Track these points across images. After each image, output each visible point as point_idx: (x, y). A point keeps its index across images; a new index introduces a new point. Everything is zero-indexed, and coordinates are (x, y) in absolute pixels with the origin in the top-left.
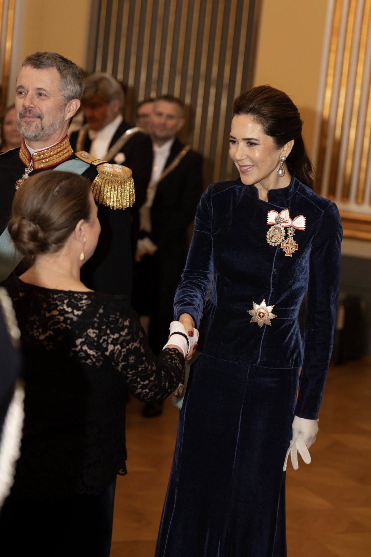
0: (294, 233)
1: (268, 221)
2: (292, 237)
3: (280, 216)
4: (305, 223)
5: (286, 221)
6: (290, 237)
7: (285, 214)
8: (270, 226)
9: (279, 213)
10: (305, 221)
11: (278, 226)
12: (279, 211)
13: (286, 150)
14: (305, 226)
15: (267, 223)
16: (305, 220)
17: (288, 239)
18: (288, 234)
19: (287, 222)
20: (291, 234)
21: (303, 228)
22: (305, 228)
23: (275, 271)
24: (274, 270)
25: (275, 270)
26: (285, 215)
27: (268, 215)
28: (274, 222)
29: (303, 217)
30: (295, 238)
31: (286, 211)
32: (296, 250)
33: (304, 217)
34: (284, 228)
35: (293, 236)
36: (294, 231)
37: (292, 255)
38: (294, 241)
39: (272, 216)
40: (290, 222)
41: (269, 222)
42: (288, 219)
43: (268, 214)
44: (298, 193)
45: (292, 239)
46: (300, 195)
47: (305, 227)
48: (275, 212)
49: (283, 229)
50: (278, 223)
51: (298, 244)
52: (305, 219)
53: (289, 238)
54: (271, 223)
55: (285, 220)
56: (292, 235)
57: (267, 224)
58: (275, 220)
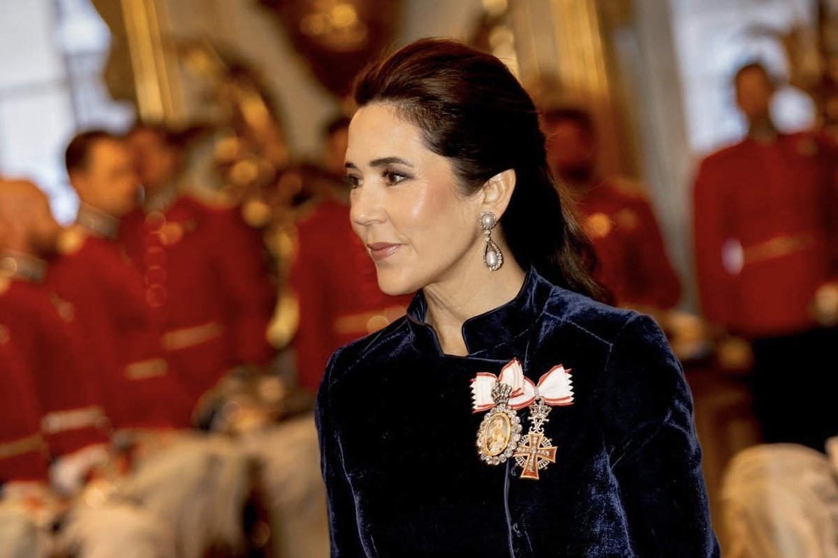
0: (547, 418)
1: (474, 403)
2: (541, 427)
3: (502, 383)
4: (571, 385)
5: (517, 391)
6: (537, 428)
7: (513, 373)
8: (481, 416)
9: (498, 376)
10: (570, 379)
11: (501, 407)
12: (496, 370)
13: (495, 201)
14: (572, 393)
15: (474, 410)
16: (570, 376)
17: (530, 433)
18: (532, 420)
19: (520, 392)
20: (538, 420)
21: (568, 398)
22: (572, 399)
23: (517, 529)
24: (512, 528)
25: (516, 525)
26: (512, 378)
27: (472, 389)
28: (490, 401)
29: (562, 368)
30: (549, 430)
31: (514, 364)
32: (551, 462)
33: (565, 368)
34: (515, 412)
35: (545, 425)
36: (546, 412)
37: (539, 477)
38: (546, 439)
39: (482, 388)
40: (529, 391)
41: (479, 406)
42: (521, 386)
43: (472, 386)
44: (548, 316)
45: (541, 434)
46: (552, 318)
47: (572, 396)
48: (487, 375)
49: (513, 414)
50: (500, 401)
51: (556, 448)
52: (570, 373)
53: (532, 430)
54: (484, 406)
55: (516, 389)
56: (541, 423)
57: (474, 412)
58: (492, 396)
